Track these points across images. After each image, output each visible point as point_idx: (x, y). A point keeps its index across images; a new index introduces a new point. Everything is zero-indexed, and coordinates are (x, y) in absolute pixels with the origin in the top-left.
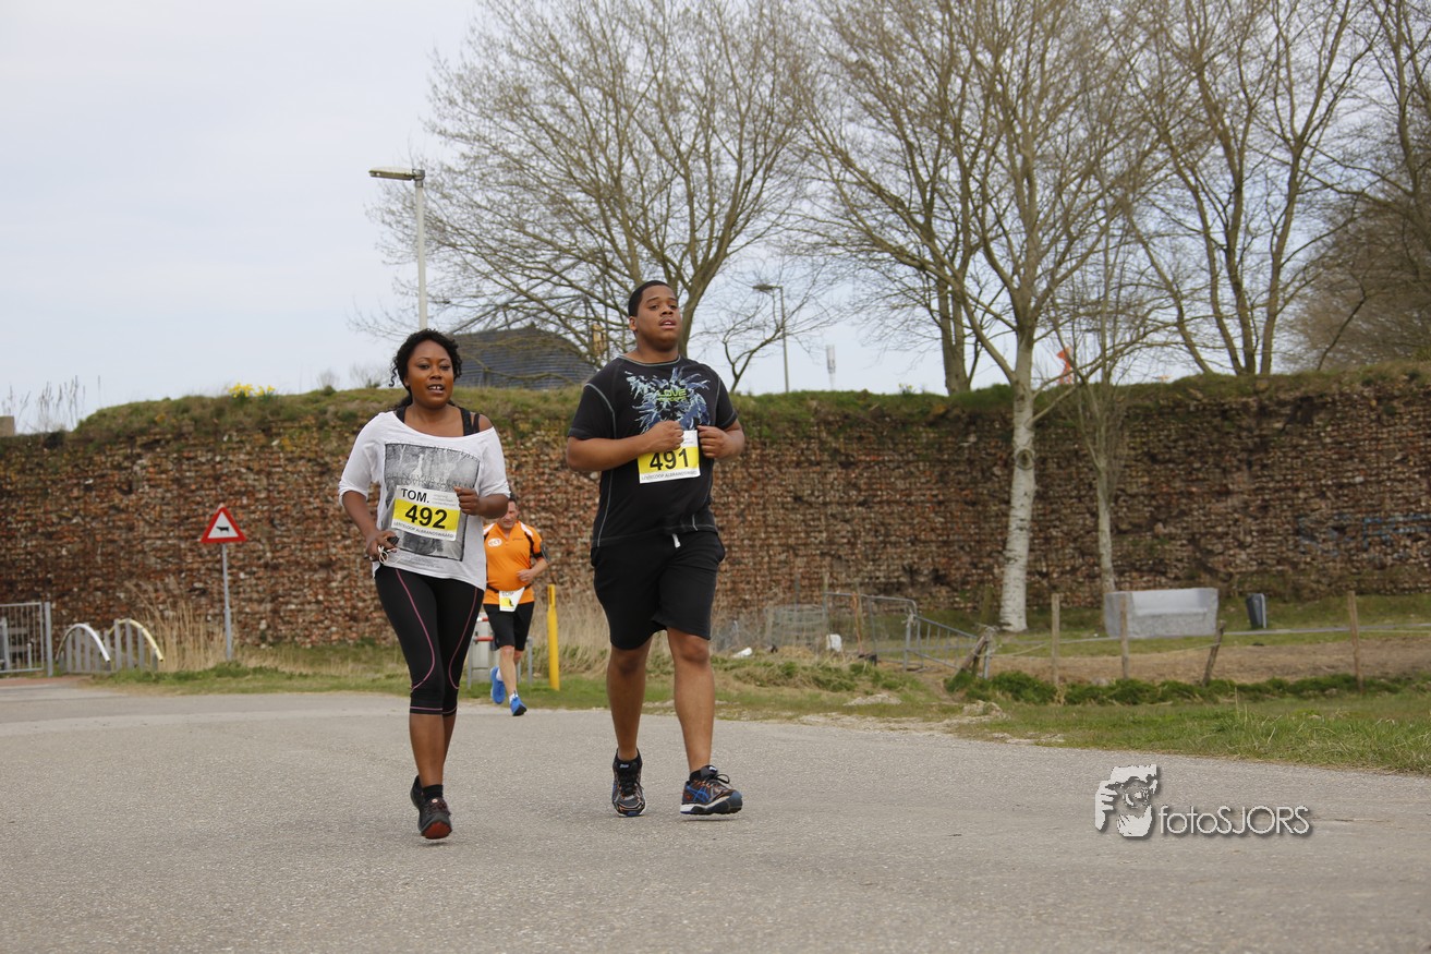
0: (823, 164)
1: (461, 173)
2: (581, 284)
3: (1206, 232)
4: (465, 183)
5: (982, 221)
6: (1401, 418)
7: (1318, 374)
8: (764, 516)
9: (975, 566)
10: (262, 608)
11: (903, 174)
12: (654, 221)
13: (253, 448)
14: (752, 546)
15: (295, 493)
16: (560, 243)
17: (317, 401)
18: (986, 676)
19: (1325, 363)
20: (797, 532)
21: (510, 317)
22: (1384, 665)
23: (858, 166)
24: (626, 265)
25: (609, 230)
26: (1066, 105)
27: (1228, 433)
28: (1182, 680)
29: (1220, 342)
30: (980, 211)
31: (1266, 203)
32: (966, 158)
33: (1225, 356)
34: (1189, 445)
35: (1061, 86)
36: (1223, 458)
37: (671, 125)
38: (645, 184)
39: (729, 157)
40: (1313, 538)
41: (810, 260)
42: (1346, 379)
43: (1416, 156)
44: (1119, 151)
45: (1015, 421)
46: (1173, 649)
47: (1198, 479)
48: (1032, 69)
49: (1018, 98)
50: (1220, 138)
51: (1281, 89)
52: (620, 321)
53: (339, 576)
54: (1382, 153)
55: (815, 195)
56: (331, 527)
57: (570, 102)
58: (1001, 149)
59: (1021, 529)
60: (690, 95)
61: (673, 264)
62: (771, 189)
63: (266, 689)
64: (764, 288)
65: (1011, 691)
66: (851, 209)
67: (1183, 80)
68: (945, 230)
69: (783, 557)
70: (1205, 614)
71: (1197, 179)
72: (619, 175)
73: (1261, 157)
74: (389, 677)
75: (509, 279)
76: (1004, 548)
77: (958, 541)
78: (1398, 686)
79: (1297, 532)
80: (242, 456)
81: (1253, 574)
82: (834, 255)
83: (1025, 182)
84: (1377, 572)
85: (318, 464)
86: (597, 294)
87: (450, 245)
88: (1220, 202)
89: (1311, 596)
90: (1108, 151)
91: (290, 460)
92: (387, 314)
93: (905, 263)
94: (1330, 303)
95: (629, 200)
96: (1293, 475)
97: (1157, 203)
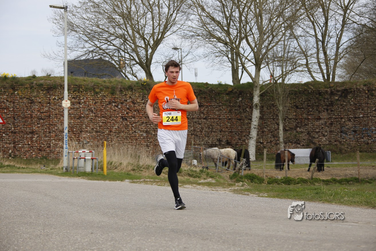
0: (195, 10)
1: (79, 8)
2: (117, 45)
3: (316, 36)
4: (80, 11)
5: (245, 30)
6: (375, 97)
7: (350, 82)
9: (240, 140)
10: (10, 146)
11: (221, 14)
12: (141, 26)
13: (9, 94)
15: (22, 109)
16: (110, 32)
17: (30, 80)
18: (242, 175)
19: (352, 79)
21: (94, 55)
22: (367, 174)
23: (207, 11)
24: (132, 40)
25: (126, 28)
27: (321, 100)
28: (304, 178)
29: (319, 71)
30: (245, 27)
31: (335, 27)
32: (241, 9)
33: (321, 75)
34: (308, 103)
36: (319, 107)
38: (138, 14)
39: (166, 6)
40: (346, 134)
41: (190, 40)
42: (358, 84)
44: (289, 9)
45: (254, 94)
47: (311, 114)
50: (321, 6)
52: (129, 58)
53: (36, 136)
54: (372, 12)
55: (193, 20)
56: (34, 120)
58: (252, 7)
59: (255, 128)
61: (147, 40)
62: (179, 17)
63: (10, 172)
64: (175, 49)
65: (250, 179)
66: (204, 24)
68: (234, 32)
71: (313, 19)
72: (130, 10)
73: (334, 12)
74: (51, 169)
75: (94, 43)
76: (249, 134)
77: (235, 131)
78: (372, 181)
79: (341, 132)
80: (5, 96)
81: (327, 145)
82: (198, 39)
83: (259, 18)
84: (366, 145)
85: (30, 100)
86: (122, 49)
87: (75, 31)
88: (321, 26)
89: (345, 152)
90: (286, 9)
91: (21, 98)
92: (54, 52)
93: (221, 42)
94: (354, 59)
95: (133, 19)
96: (341, 114)
97: (301, 26)
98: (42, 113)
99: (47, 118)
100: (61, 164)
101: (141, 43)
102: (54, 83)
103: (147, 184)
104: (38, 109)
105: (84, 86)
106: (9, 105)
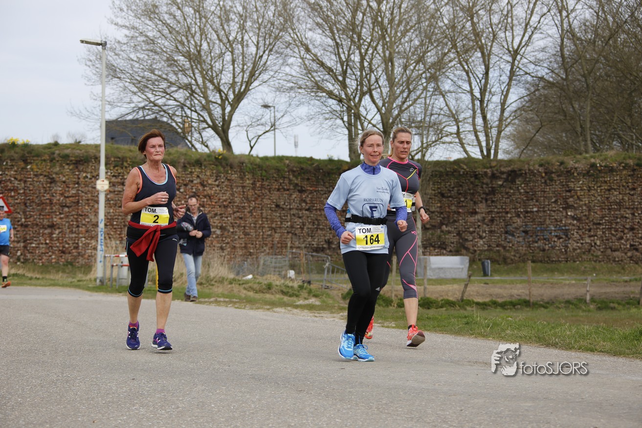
0: (296, 50)
1: (125, 44)
2: (180, 100)
3: (471, 92)
4: (126, 49)
5: (369, 81)
6: (555, 182)
7: (519, 160)
8: (262, 213)
10: (18, 245)
11: (333, 57)
12: (215, 71)
13: (18, 169)
14: (255, 227)
15: (37, 192)
16: (171, 80)
17: (50, 148)
19: (523, 155)
20: (276, 221)
21: (145, 114)
22: (542, 295)
23: (313, 52)
24: (202, 92)
25: (194, 75)
26: (410, 29)
27: (477, 185)
28: (451, 299)
29: (475, 143)
30: (368, 76)
31: (500, 80)
32: (363, 51)
33: (478, 149)
34: (459, 190)
35: (408, 20)
36: (474, 197)
37: (226, 27)
38: (212, 54)
39: (253, 44)
40: (513, 236)
42: (532, 163)
43: (568, 62)
44: (433, 52)
46: (447, 284)
47: (463, 206)
48: (395, 12)
49: (388, 24)
50: (480, 48)
51: (509, 28)
52: (197, 118)
53: (57, 232)
54: (553, 60)
55: (292, 64)
56: (54, 208)
57: (178, 13)
58: (380, 48)
60: (235, 13)
61: (224, 93)
62: (271, 60)
64: (266, 106)
66: (309, 71)
67: (464, 21)
68: (352, 84)
69: (269, 233)
70: (462, 269)
71: (468, 67)
72: (200, 49)
73: (498, 59)
74: (79, 281)
75: (145, 95)
78: (548, 305)
79: (506, 232)
80: (12, 172)
81: (485, 251)
82: (300, 93)
83: (390, 64)
84: (541, 252)
85: (49, 178)
86: (187, 105)
87: (118, 78)
88: (479, 78)
89: (511, 262)
90: (429, 52)
91: (36, 175)
92: (86, 108)
93: (333, 99)
94: (526, 128)
95: (204, 61)
96: (506, 206)
97: (450, 77)
98: (68, 197)
99: (74, 205)
100: (94, 274)
101: (215, 97)
102: (85, 154)
103: (219, 305)
104: (61, 192)
105: (130, 159)
106: (19, 186)
